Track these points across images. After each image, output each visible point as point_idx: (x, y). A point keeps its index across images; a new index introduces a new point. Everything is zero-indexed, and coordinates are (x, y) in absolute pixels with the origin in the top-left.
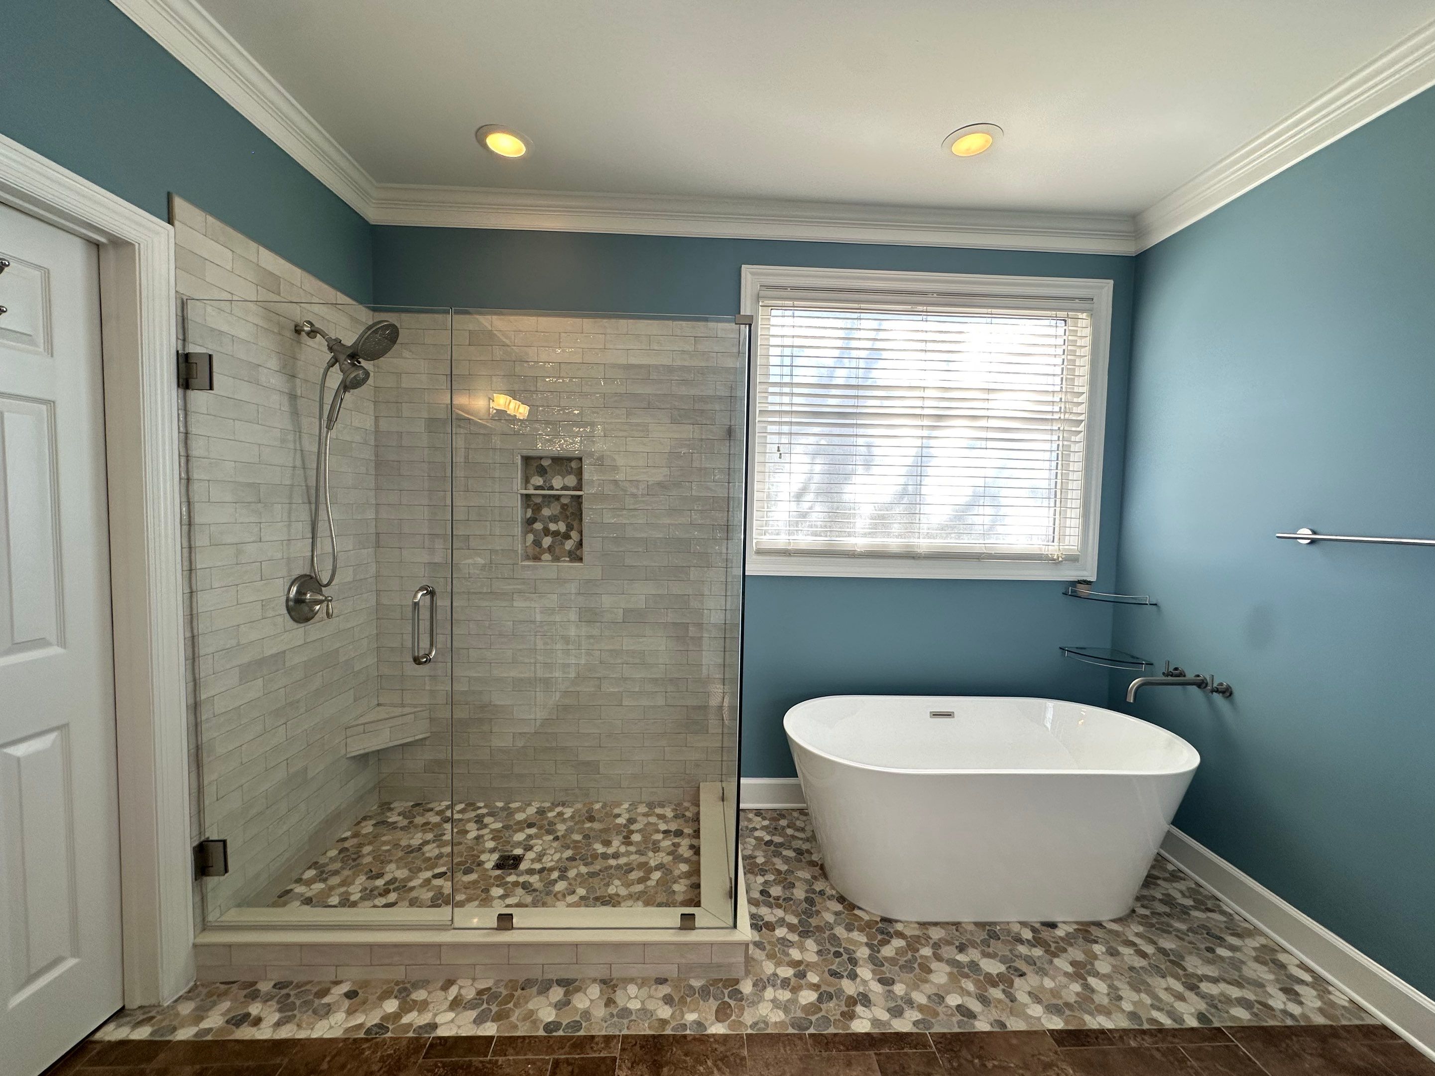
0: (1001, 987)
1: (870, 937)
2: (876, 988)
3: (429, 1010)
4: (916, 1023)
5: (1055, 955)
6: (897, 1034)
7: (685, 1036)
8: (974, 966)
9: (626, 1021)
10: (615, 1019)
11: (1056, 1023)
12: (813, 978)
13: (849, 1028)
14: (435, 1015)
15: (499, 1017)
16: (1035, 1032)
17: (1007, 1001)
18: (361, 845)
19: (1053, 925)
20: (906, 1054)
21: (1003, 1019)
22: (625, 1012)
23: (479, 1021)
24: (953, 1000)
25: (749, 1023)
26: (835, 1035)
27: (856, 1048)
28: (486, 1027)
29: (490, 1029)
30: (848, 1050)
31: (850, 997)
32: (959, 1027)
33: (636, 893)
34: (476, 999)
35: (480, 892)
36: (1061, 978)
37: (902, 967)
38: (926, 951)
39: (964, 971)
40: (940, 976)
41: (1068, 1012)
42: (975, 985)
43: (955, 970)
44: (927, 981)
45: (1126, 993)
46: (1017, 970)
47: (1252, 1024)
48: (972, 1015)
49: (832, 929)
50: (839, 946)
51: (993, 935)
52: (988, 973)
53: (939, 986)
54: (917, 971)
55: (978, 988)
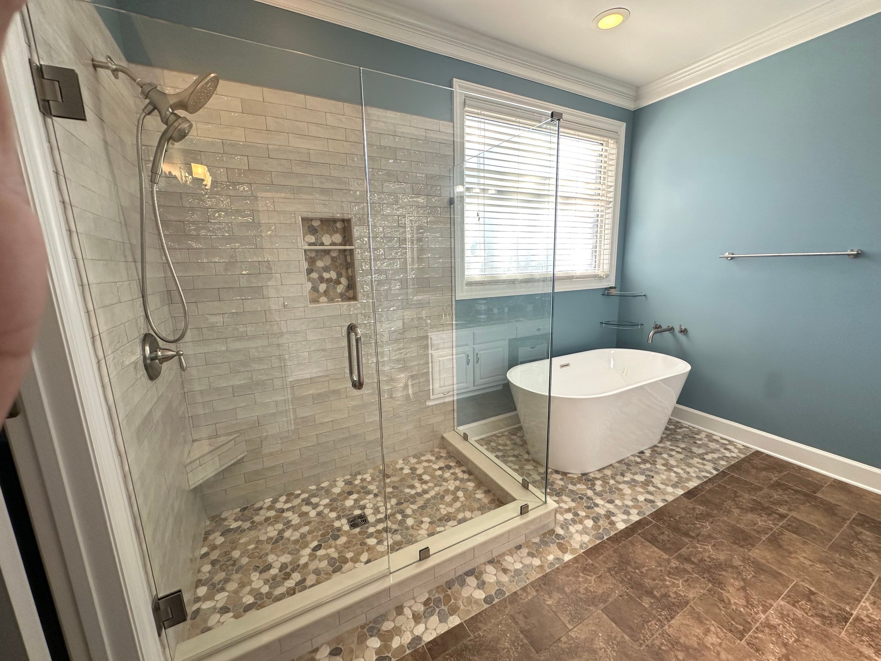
0: (651, 485)
1: (587, 485)
2: (610, 506)
3: (404, 631)
4: (638, 514)
5: (655, 465)
6: (636, 522)
7: (557, 568)
8: (633, 480)
9: (522, 576)
10: (516, 578)
11: (680, 492)
12: (582, 513)
13: (618, 529)
14: (412, 632)
15: (454, 610)
16: (678, 498)
17: (657, 490)
19: (642, 452)
20: (647, 529)
21: (664, 498)
22: (517, 572)
23: (443, 619)
24: (641, 498)
25: (578, 547)
26: (616, 534)
27: (629, 536)
28: (452, 620)
29: (454, 621)
30: (627, 539)
31: (605, 515)
32: (654, 508)
34: (428, 609)
35: (360, 547)
36: (665, 473)
37: (610, 492)
38: (612, 482)
39: (633, 483)
40: (627, 491)
41: (680, 486)
42: (642, 488)
43: (629, 485)
44: (624, 495)
45: (688, 470)
46: (649, 476)
47: (729, 465)
48: (652, 502)
49: (567, 488)
50: (577, 494)
51: (628, 465)
52: (641, 482)
53: (631, 495)
54: (617, 492)
55: (644, 489)
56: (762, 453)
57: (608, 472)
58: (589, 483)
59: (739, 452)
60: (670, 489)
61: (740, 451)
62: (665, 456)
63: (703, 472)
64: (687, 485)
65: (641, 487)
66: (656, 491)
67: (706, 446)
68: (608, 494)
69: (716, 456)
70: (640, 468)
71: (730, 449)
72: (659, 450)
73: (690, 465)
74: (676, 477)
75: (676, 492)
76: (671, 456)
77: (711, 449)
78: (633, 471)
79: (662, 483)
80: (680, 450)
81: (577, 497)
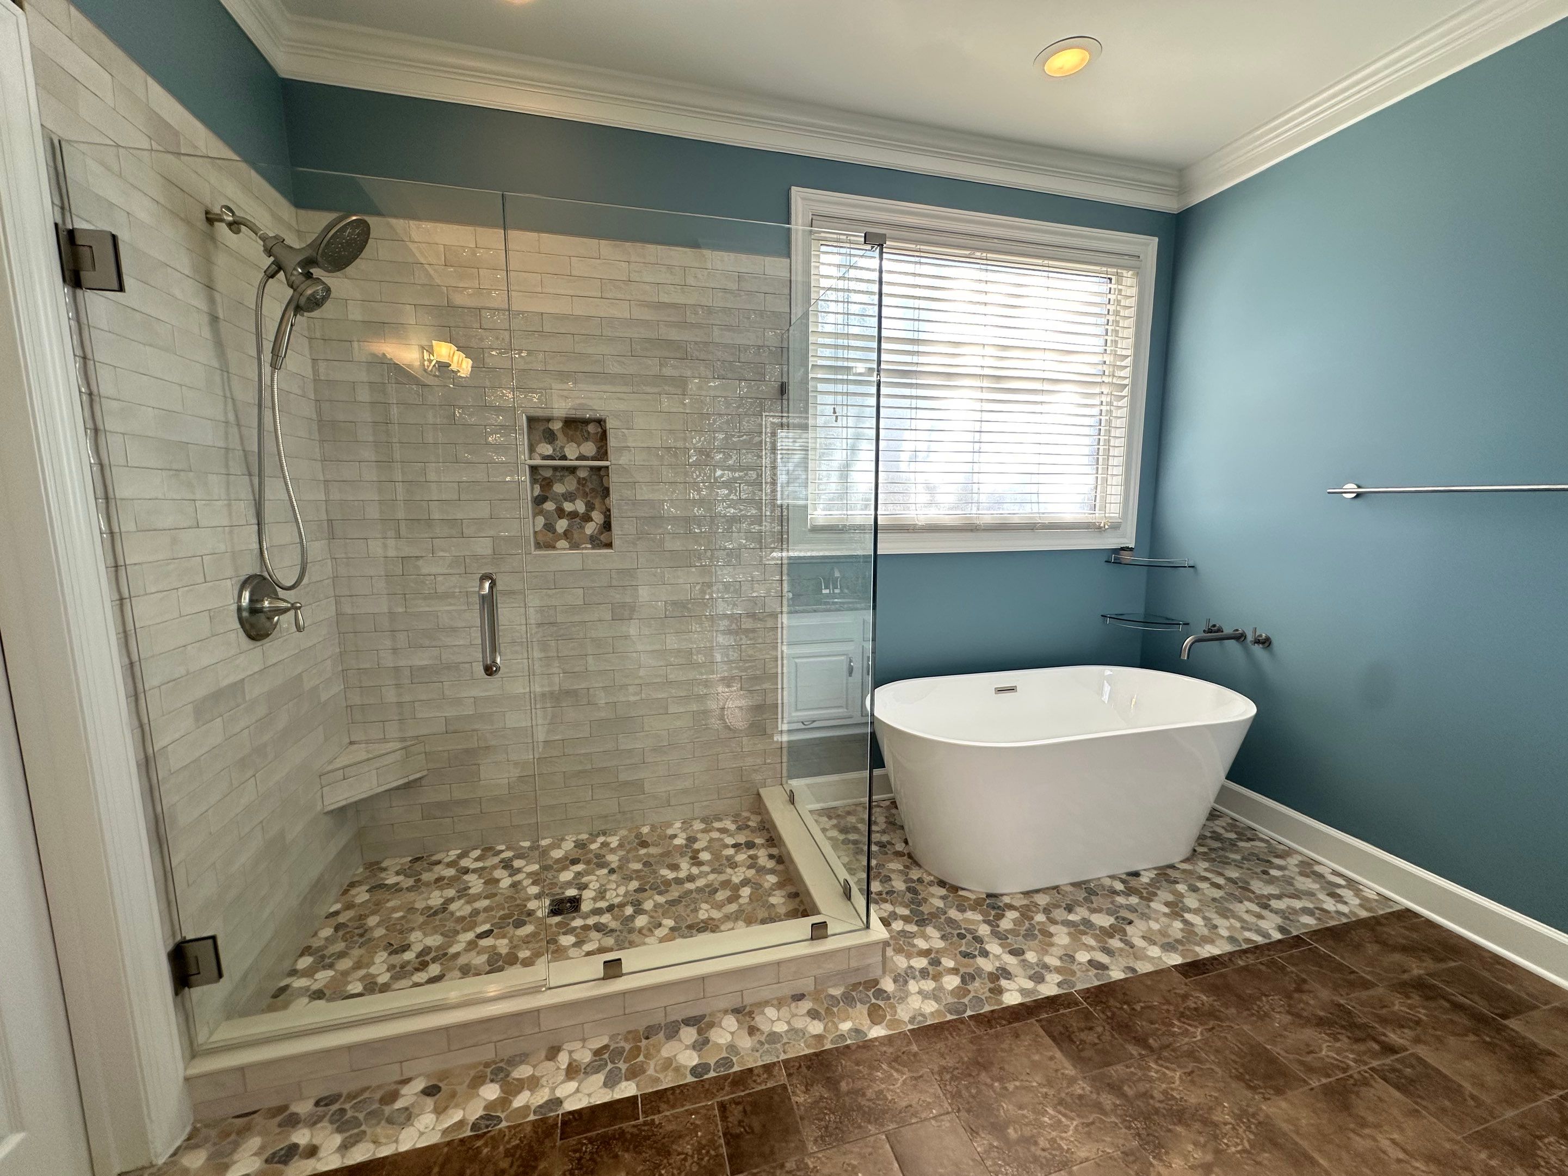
3: (542, 1086)
4: (1059, 985)
6: (1048, 998)
7: (848, 1047)
8: (1086, 922)
11: (1176, 959)
12: (948, 962)
13: (1002, 1002)
14: (553, 1090)
15: (634, 1074)
16: (1162, 970)
18: (362, 917)
20: (1063, 1015)
23: (610, 1083)
24: (1083, 957)
25: (907, 1019)
26: (993, 1012)
27: (1017, 1020)
28: (623, 1088)
29: (626, 1090)
30: (1010, 1023)
32: (1098, 980)
33: (732, 914)
36: (1164, 920)
37: (1025, 936)
38: (1040, 918)
39: (1080, 929)
40: (1062, 937)
41: (1180, 948)
42: (1095, 939)
43: (1072, 930)
44: (1052, 945)
45: (1218, 921)
46: (1124, 919)
47: (1320, 927)
48: (1104, 967)
49: (945, 913)
50: (959, 927)
51: (1091, 892)
52: (1101, 927)
53: (1065, 947)
54: (1040, 937)
55: (1099, 942)
56: (1417, 915)
57: (1042, 900)
58: (993, 913)
59: (1361, 905)
60: (1154, 951)
61: (1365, 903)
62: (1181, 888)
63: (1249, 930)
64: (1197, 949)
65: (1095, 937)
66: (1121, 950)
67: (1289, 881)
68: (1020, 938)
69: (1298, 904)
70: (1112, 903)
71: (1339, 896)
72: (1173, 874)
73: (1225, 913)
74: (1182, 930)
75: (1164, 958)
76: (1194, 889)
77: (1296, 890)
78: (1095, 905)
79: (1143, 937)
80: (1221, 881)
81: (955, 932)
